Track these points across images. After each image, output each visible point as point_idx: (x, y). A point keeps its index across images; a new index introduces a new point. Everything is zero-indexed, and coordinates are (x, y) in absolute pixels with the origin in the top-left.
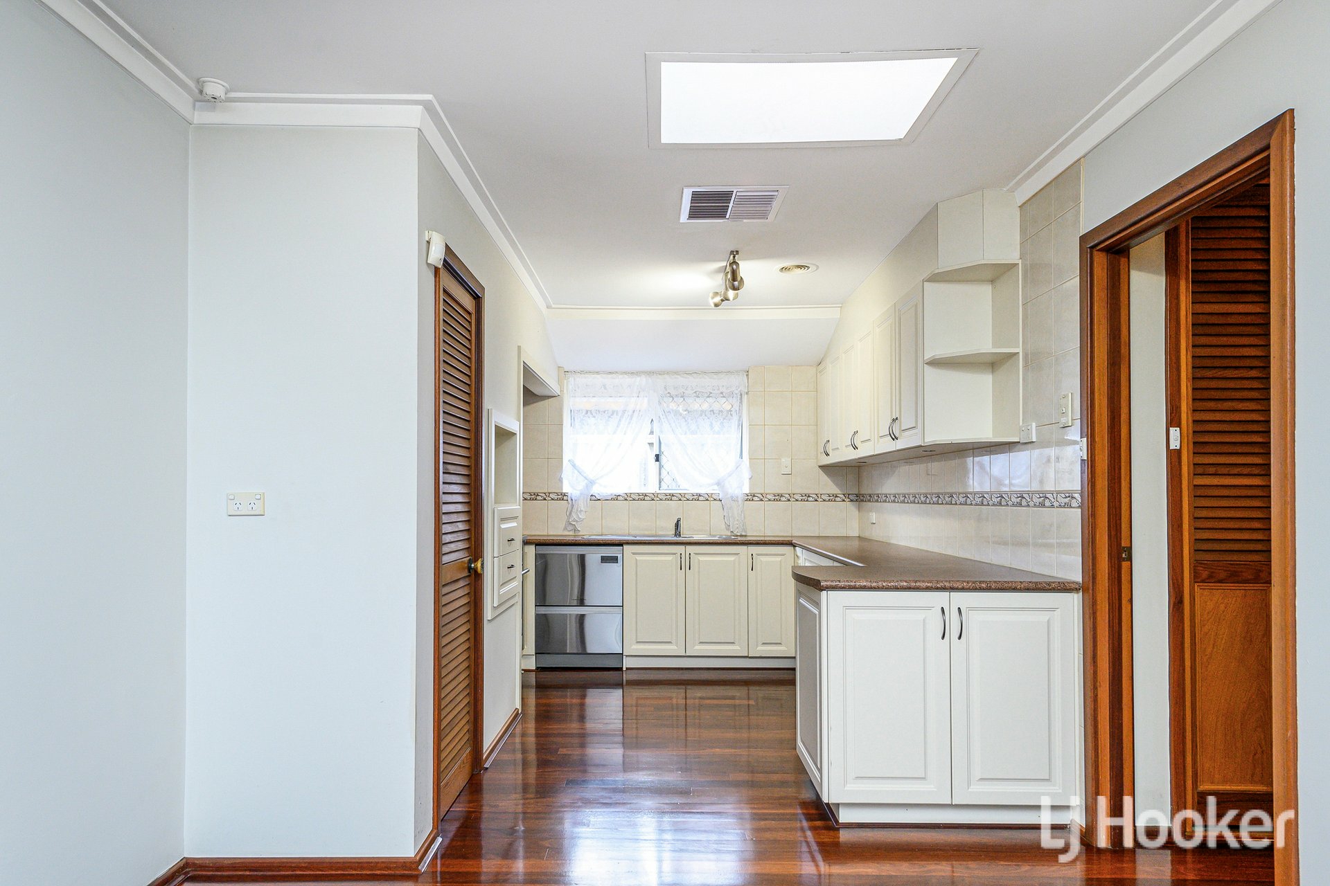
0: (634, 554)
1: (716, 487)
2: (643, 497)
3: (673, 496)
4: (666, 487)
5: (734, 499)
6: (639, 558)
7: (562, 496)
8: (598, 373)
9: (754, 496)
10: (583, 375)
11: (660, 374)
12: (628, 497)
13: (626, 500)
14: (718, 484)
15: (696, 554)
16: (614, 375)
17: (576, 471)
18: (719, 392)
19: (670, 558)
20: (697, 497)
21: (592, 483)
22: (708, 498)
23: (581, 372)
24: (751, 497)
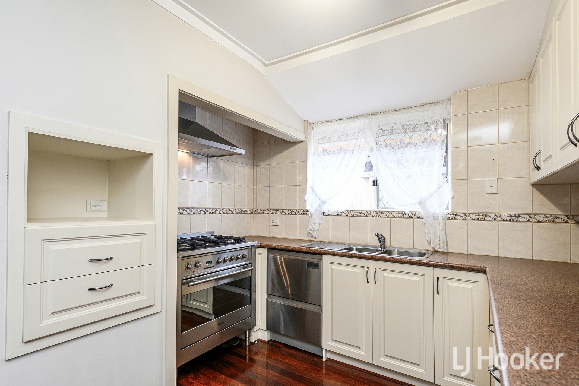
0: (330, 263)
1: (418, 206)
2: (359, 214)
3: (382, 213)
4: (383, 206)
5: (435, 217)
6: (335, 267)
7: (306, 212)
8: (331, 121)
9: (457, 215)
10: (322, 125)
11: (374, 115)
12: (348, 214)
13: (347, 215)
14: (420, 203)
15: (382, 269)
16: (341, 122)
17: (314, 194)
18: (424, 122)
19: (359, 270)
20: (402, 215)
21: (323, 203)
22: (412, 216)
23: (320, 123)
24: (453, 216)
